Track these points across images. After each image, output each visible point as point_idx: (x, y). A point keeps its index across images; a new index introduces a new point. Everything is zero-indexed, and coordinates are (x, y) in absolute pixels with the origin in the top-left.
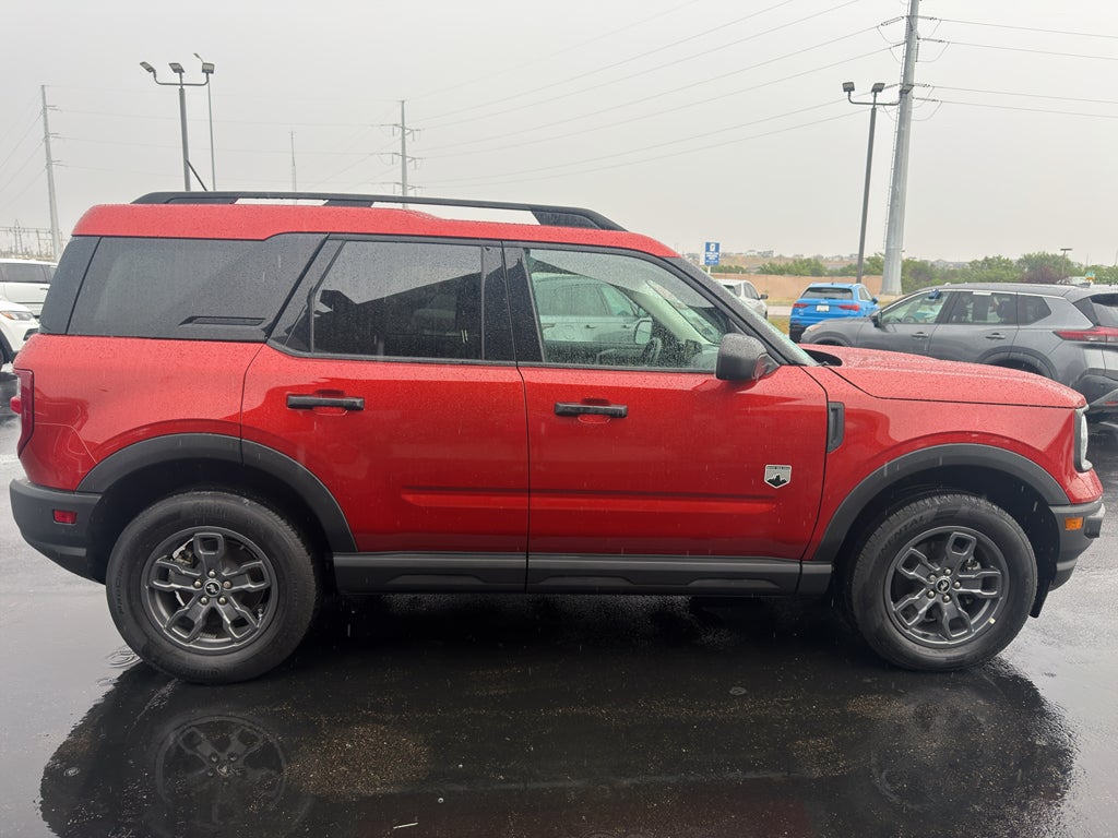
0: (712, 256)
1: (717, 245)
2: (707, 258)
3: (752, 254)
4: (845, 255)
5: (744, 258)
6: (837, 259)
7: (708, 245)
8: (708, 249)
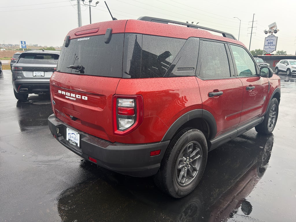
0: (24, 46)
1: (25, 42)
2: (22, 46)
3: (31, 45)
4: (59, 46)
5: (29, 46)
6: (57, 48)
7: (22, 42)
8: (22, 43)
